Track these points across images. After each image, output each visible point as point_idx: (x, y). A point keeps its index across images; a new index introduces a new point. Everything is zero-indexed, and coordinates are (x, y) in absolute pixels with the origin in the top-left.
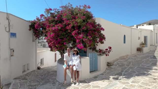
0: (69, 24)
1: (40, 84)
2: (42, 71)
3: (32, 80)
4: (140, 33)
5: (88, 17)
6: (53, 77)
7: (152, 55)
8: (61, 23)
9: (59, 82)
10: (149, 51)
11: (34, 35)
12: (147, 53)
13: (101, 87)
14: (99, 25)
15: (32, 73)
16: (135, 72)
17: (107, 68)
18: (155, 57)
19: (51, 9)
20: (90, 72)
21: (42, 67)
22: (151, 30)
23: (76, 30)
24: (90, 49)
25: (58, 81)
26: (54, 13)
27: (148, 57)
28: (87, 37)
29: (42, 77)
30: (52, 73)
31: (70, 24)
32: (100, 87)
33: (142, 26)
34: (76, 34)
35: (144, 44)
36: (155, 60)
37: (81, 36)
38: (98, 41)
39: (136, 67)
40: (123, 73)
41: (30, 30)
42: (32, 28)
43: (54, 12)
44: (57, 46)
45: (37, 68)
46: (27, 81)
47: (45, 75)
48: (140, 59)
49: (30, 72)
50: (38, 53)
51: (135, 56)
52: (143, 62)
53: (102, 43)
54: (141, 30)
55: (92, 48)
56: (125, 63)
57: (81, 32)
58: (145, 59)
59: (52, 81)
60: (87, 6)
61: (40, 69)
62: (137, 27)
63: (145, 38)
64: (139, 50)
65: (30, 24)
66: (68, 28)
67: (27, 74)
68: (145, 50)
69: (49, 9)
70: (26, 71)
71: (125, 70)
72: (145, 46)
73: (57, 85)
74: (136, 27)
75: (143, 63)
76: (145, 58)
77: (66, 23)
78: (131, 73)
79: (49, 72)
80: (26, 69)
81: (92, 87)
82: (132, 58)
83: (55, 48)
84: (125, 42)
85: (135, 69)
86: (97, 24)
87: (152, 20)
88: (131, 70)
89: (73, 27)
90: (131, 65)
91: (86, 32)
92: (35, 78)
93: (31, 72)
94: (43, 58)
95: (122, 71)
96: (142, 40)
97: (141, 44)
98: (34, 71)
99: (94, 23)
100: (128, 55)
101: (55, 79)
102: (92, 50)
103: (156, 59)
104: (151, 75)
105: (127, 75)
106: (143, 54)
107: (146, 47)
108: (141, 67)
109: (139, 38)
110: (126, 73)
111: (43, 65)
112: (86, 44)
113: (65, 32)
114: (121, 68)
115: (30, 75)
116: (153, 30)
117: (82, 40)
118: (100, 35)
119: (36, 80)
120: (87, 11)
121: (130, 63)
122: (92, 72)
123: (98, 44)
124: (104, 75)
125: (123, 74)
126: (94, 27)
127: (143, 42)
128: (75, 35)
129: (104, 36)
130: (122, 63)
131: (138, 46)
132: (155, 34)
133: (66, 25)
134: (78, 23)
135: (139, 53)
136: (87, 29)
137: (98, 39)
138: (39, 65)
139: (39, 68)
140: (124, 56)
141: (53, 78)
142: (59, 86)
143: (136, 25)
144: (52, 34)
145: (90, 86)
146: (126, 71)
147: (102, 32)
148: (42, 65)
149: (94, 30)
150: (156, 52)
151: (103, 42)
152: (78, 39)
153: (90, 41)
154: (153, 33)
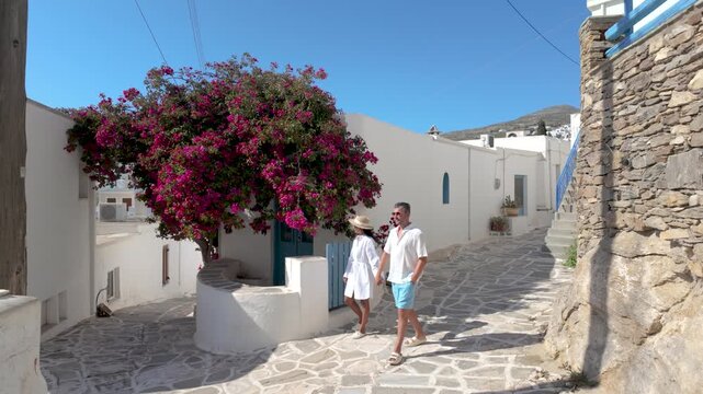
0: (248, 136)
1: (137, 368)
2: (121, 321)
3: (95, 357)
4: (500, 164)
5: (321, 110)
6: (178, 339)
7: (538, 245)
8: (215, 129)
9: (214, 355)
10: (532, 228)
11: (86, 170)
12: (524, 237)
13: (369, 353)
14: (358, 141)
15: (78, 332)
16: (476, 303)
17: (385, 294)
18: (548, 251)
19: (169, 71)
20: (330, 310)
21: (113, 308)
22: (540, 154)
23: (276, 158)
24: (328, 226)
25: (208, 349)
26: (183, 89)
27: (524, 250)
28: (318, 188)
29: (130, 344)
30: (169, 327)
31: (252, 136)
32: (366, 354)
33: (510, 136)
34: (277, 173)
35: (516, 204)
36: (547, 260)
37: (297, 181)
38: (356, 199)
39: (481, 288)
40: (439, 308)
41: (70, 148)
42: (77, 143)
43: (184, 82)
44: (203, 217)
45: (95, 310)
46: (75, 360)
47: (143, 336)
48: (499, 260)
49: (70, 330)
50: (98, 246)
51: (484, 249)
52: (506, 268)
53: (370, 204)
54: (505, 154)
55: (334, 223)
56: (448, 274)
57: (296, 166)
58: (514, 260)
59: (181, 354)
60: (316, 69)
61: (107, 316)
62: (491, 144)
63: (520, 182)
64: (497, 226)
65: (71, 124)
66: (245, 151)
67: (62, 337)
68: (519, 225)
69: (159, 68)
70: (55, 324)
71: (444, 299)
72: (517, 211)
73: (210, 364)
74: (486, 142)
75: (504, 273)
76: (515, 256)
77: (236, 131)
78: (466, 307)
79: (156, 324)
80: (54, 316)
81: (339, 357)
82: (471, 257)
83: (194, 227)
84: (446, 200)
85: (477, 293)
86: (353, 136)
87: (553, 108)
88: (464, 297)
89: (266, 148)
90: (466, 282)
91: (315, 168)
92: (102, 349)
93: (75, 327)
94: (117, 269)
95: (437, 302)
96: (509, 191)
97: (503, 207)
98: (86, 323)
99: (344, 133)
100: (458, 246)
101: (193, 346)
102: (333, 230)
103: (551, 256)
104: (527, 308)
105: (454, 312)
106: (511, 243)
107: (522, 214)
108: (498, 287)
109: (497, 185)
110: (447, 308)
111: (118, 297)
112: (314, 212)
113: (234, 164)
114: (432, 292)
115: (76, 341)
116: (544, 155)
117: (303, 197)
118: (362, 177)
119: (113, 356)
120: (315, 89)
121: (463, 273)
122: (336, 311)
123: (355, 208)
124: (378, 317)
125: (438, 311)
126: (342, 150)
127: (512, 199)
128: (272, 177)
129: (376, 179)
130: (437, 274)
131: (496, 213)
132: (554, 168)
133: (235, 140)
134: (285, 135)
135: (497, 237)
136: (318, 158)
137: (356, 193)
138: (103, 299)
139: (102, 312)
140: (442, 251)
141: (181, 343)
142: (219, 365)
143: (486, 136)
144: (181, 171)
145: (334, 353)
146: (448, 300)
147: (369, 166)
148: (113, 300)
149: (344, 161)
150: (549, 235)
151: (374, 201)
152: (287, 192)
153: (330, 199)
154: (546, 164)
